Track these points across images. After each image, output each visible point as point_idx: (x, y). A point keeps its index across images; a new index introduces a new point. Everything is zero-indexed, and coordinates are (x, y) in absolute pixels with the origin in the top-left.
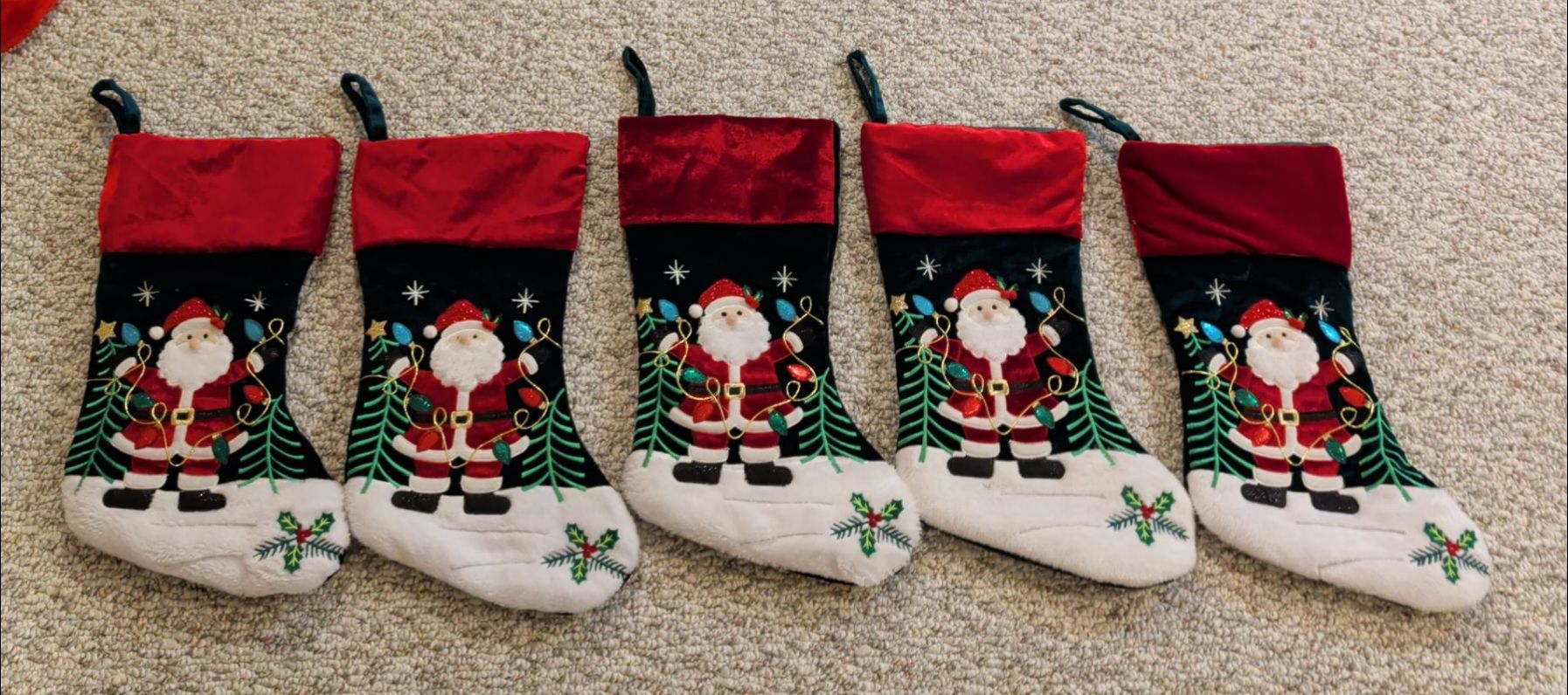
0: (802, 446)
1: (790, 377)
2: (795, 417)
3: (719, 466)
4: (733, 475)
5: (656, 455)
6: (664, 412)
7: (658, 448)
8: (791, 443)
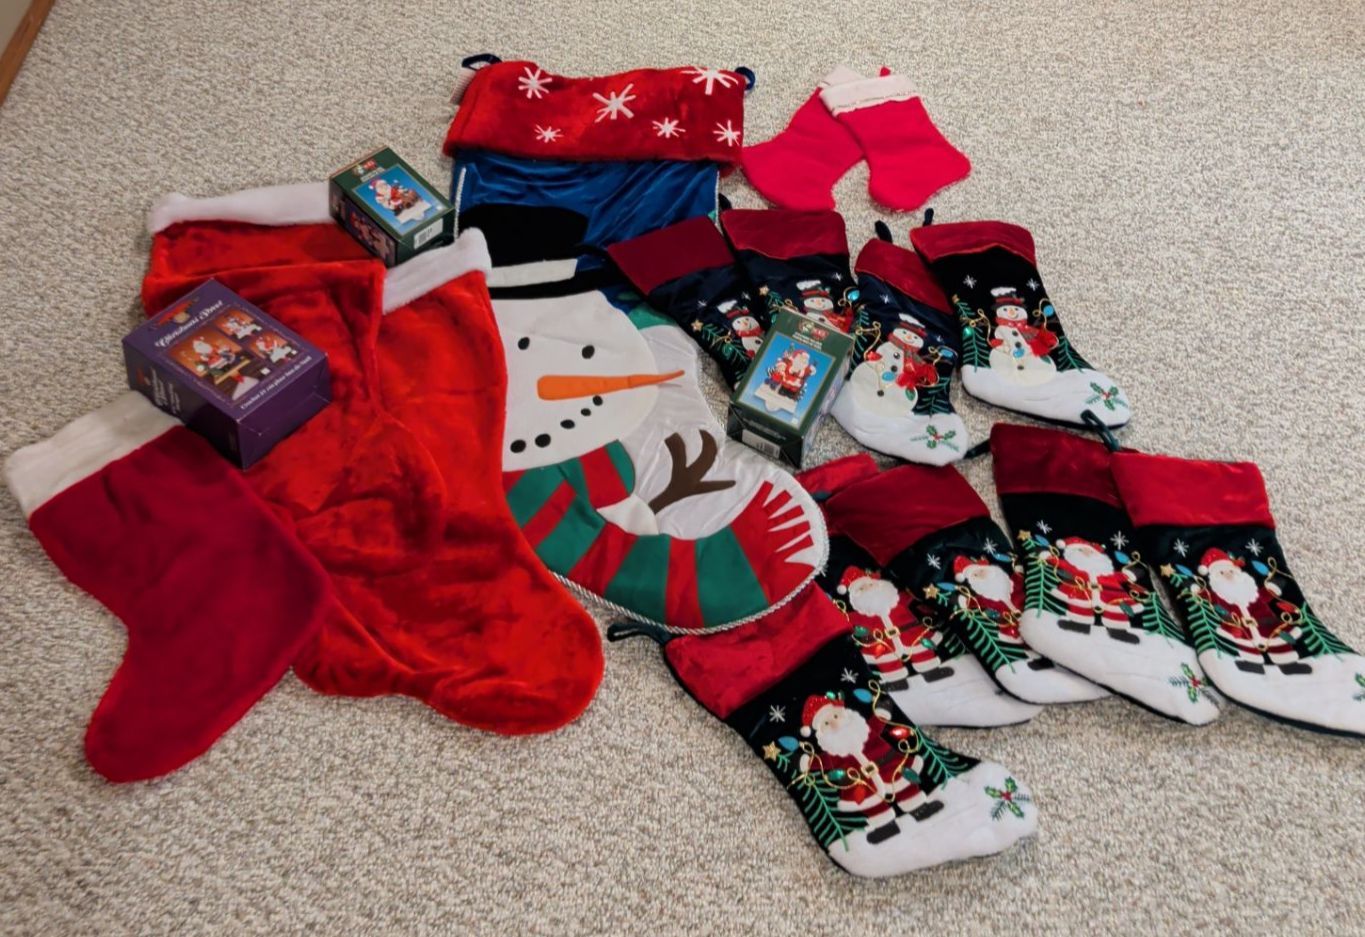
0: (935, 780)
1: (896, 739)
2: (918, 764)
3: (893, 822)
4: (906, 823)
5: (849, 837)
6: (834, 809)
7: (846, 833)
8: (927, 783)
